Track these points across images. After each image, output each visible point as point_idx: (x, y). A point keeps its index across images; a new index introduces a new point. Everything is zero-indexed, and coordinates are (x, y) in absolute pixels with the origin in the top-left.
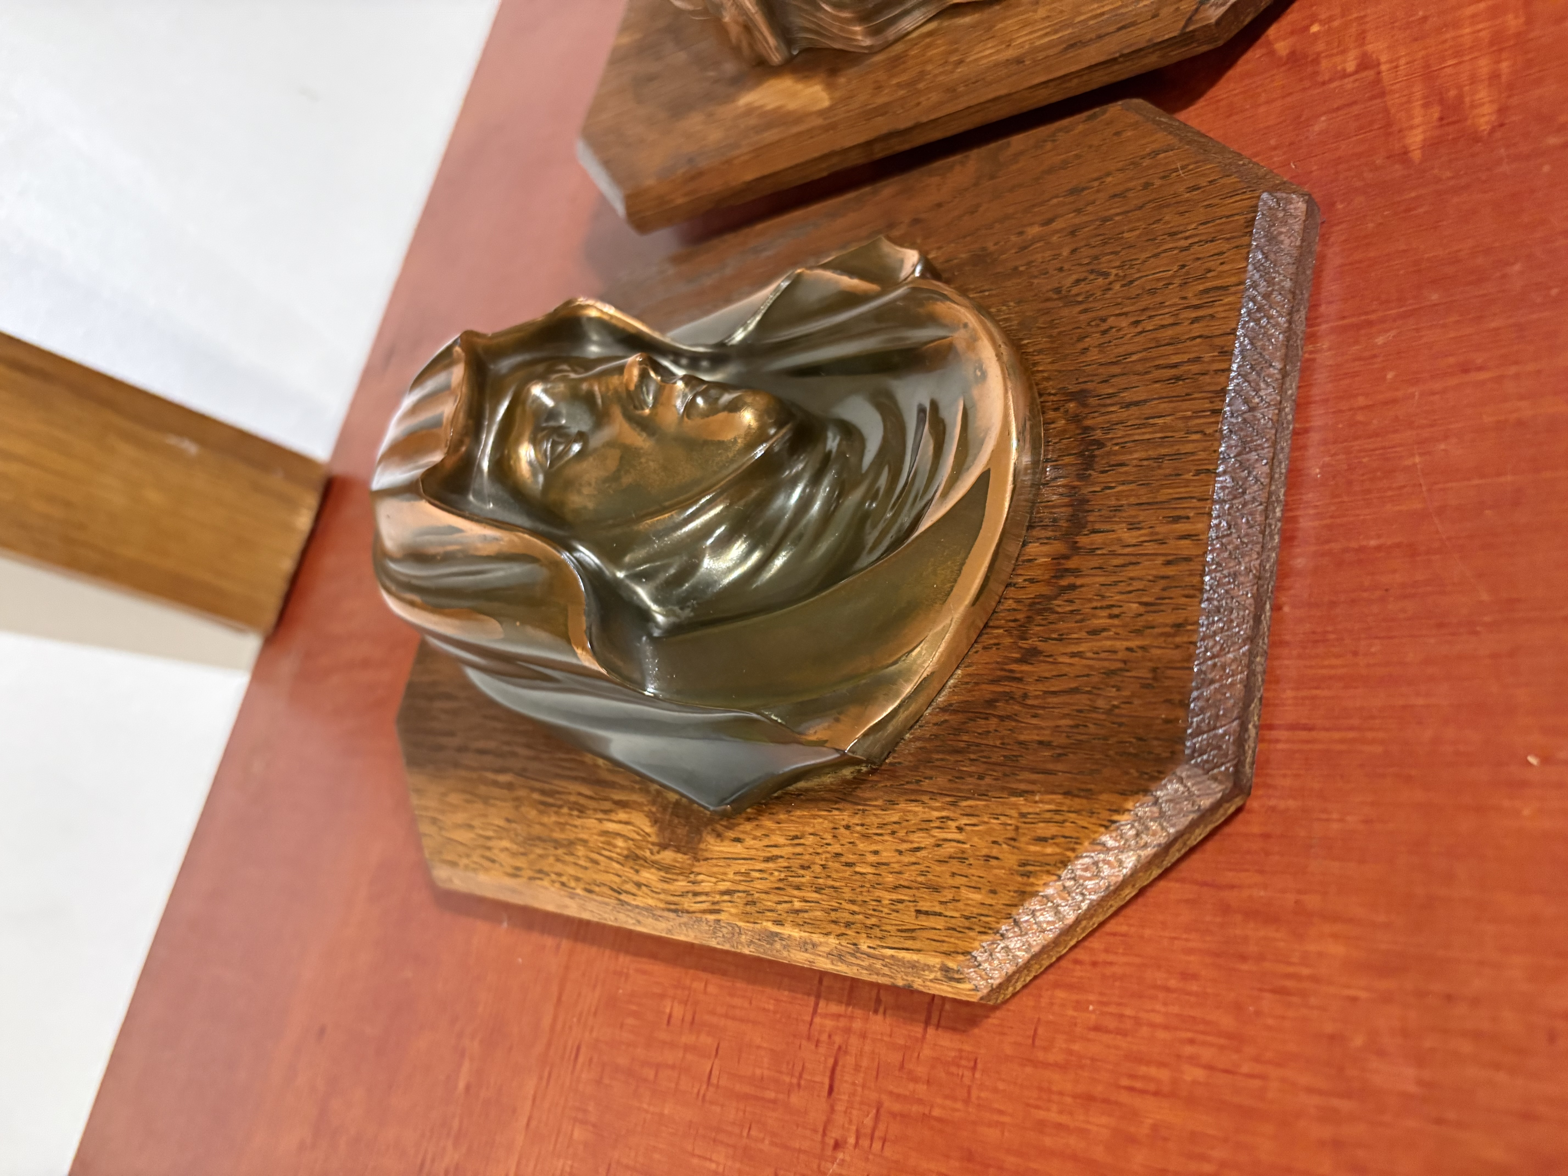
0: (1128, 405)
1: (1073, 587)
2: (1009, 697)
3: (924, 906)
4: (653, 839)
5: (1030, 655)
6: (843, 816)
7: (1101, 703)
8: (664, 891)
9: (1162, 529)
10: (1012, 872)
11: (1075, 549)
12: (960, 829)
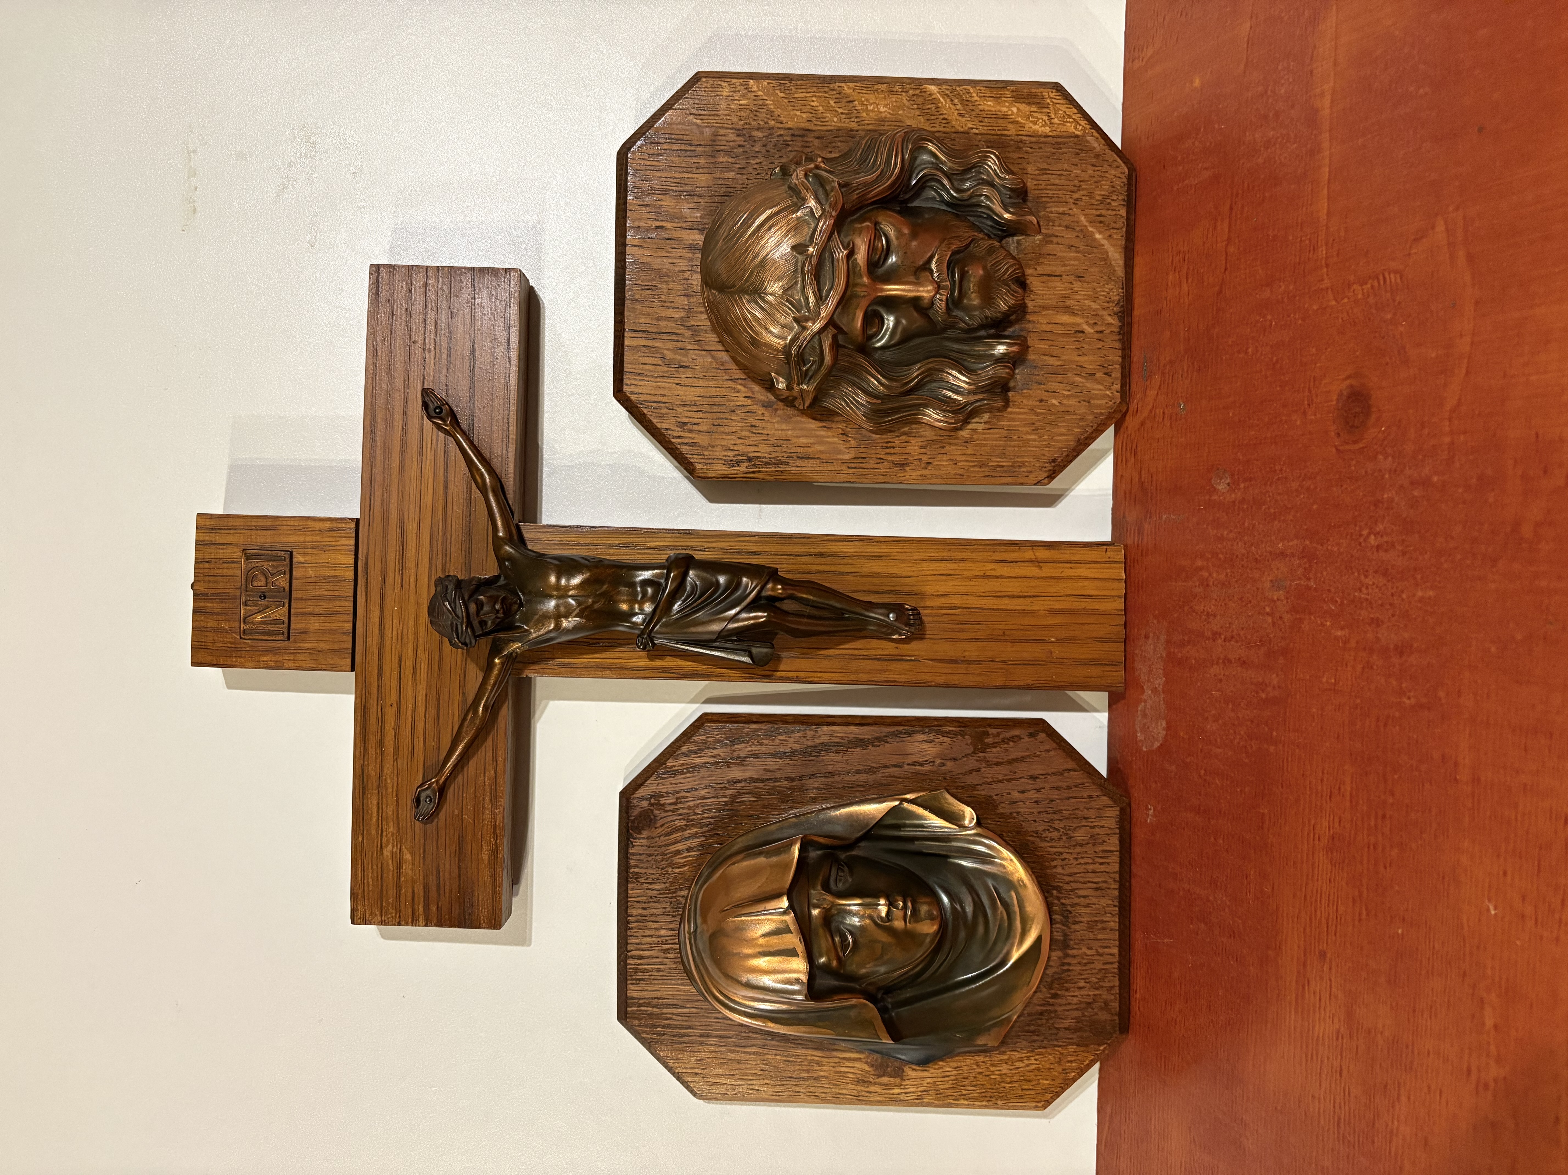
0: (1079, 897)
1: (1069, 970)
2: (1050, 1012)
3: (1026, 1087)
4: (873, 1073)
5: (1055, 996)
6: (980, 1058)
7: (1086, 1014)
8: (886, 1094)
9: (1101, 951)
10: (1059, 1073)
11: (1067, 956)
12: (1036, 1060)
